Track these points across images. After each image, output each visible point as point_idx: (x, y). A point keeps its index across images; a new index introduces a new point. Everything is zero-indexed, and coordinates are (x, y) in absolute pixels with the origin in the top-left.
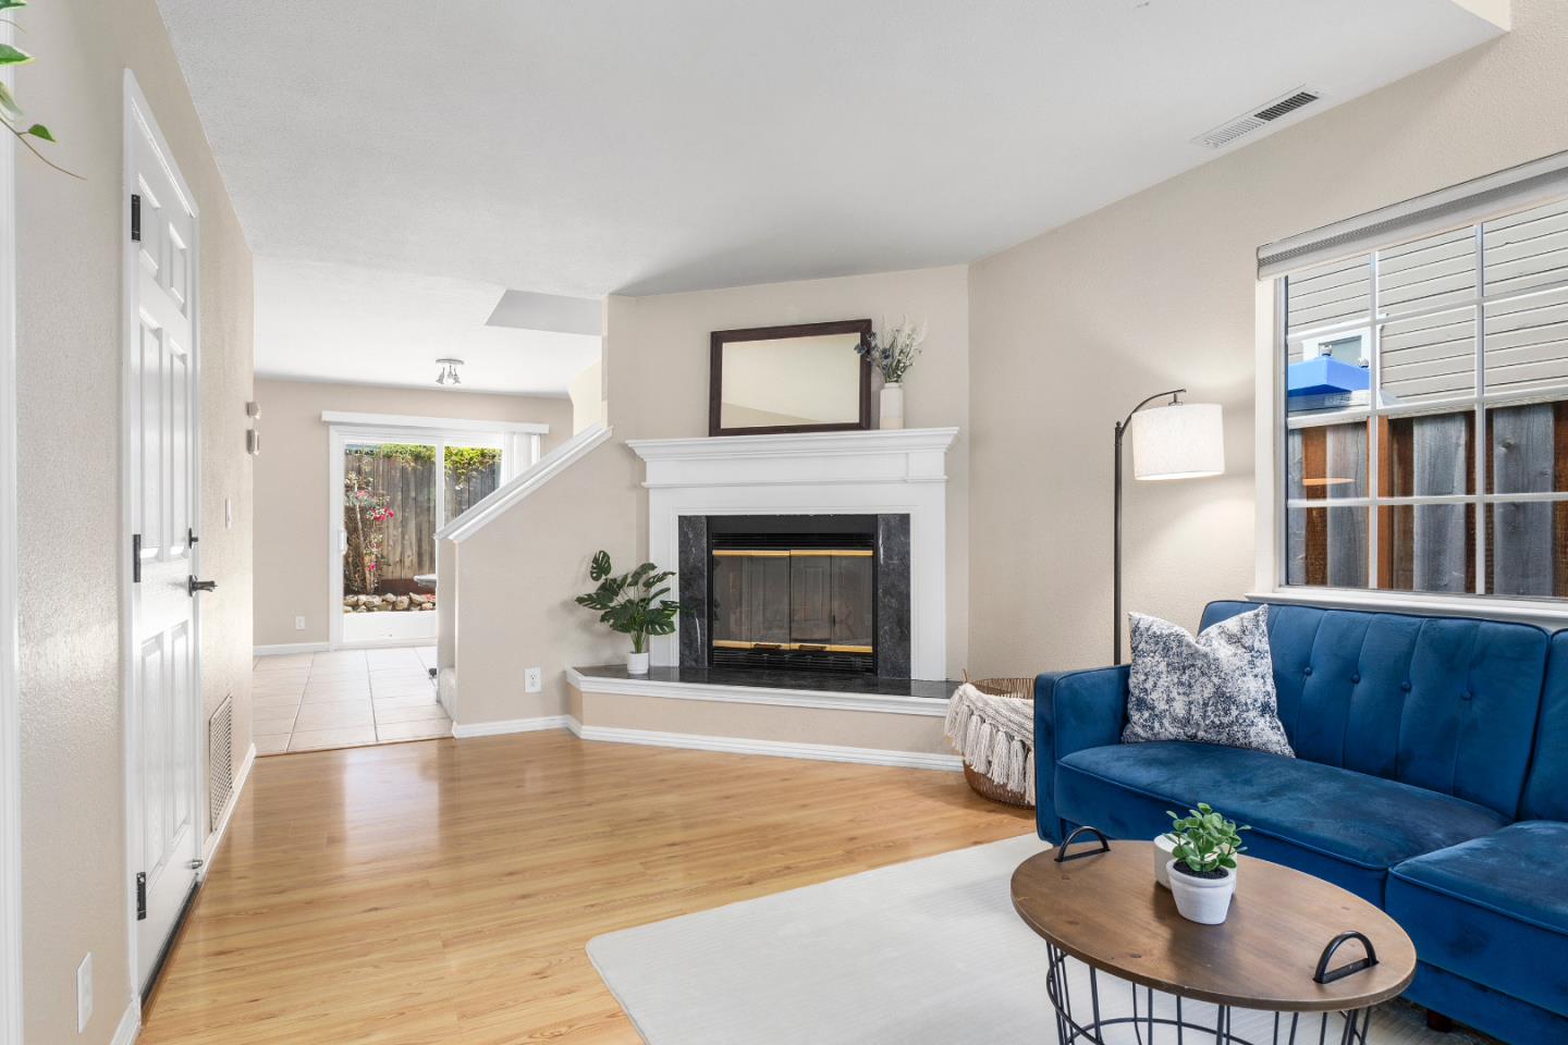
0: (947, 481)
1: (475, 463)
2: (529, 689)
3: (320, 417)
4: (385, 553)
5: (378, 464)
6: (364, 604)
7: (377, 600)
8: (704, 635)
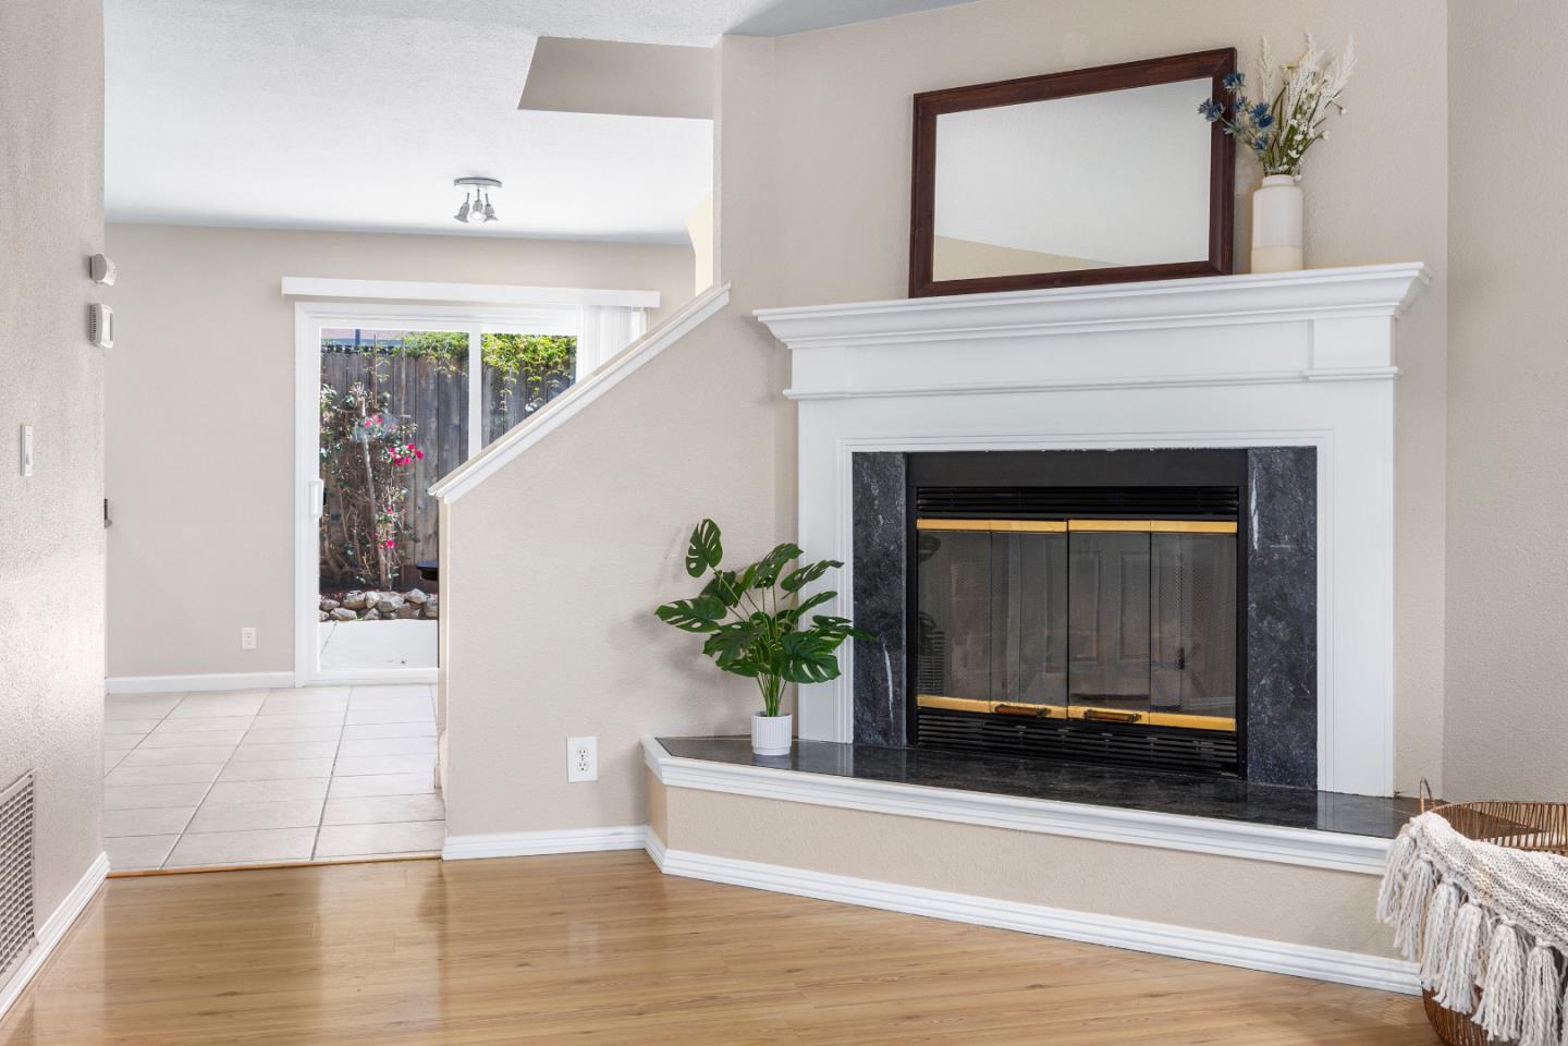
0: (1398, 378)
1: (556, 363)
2: (576, 775)
3: (279, 288)
4: (411, 520)
5: (400, 368)
6: (376, 606)
7: (395, 600)
8: (900, 683)
